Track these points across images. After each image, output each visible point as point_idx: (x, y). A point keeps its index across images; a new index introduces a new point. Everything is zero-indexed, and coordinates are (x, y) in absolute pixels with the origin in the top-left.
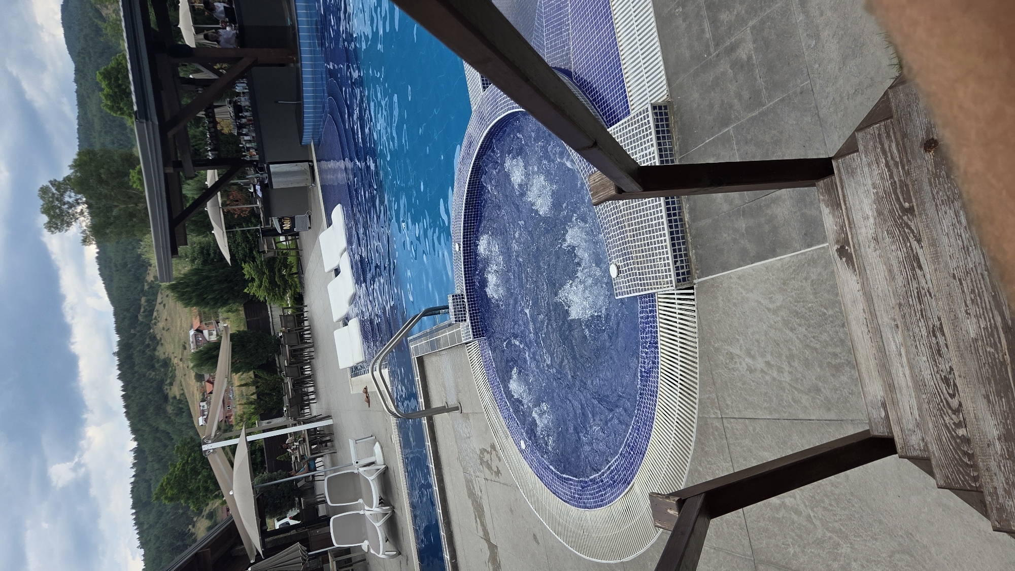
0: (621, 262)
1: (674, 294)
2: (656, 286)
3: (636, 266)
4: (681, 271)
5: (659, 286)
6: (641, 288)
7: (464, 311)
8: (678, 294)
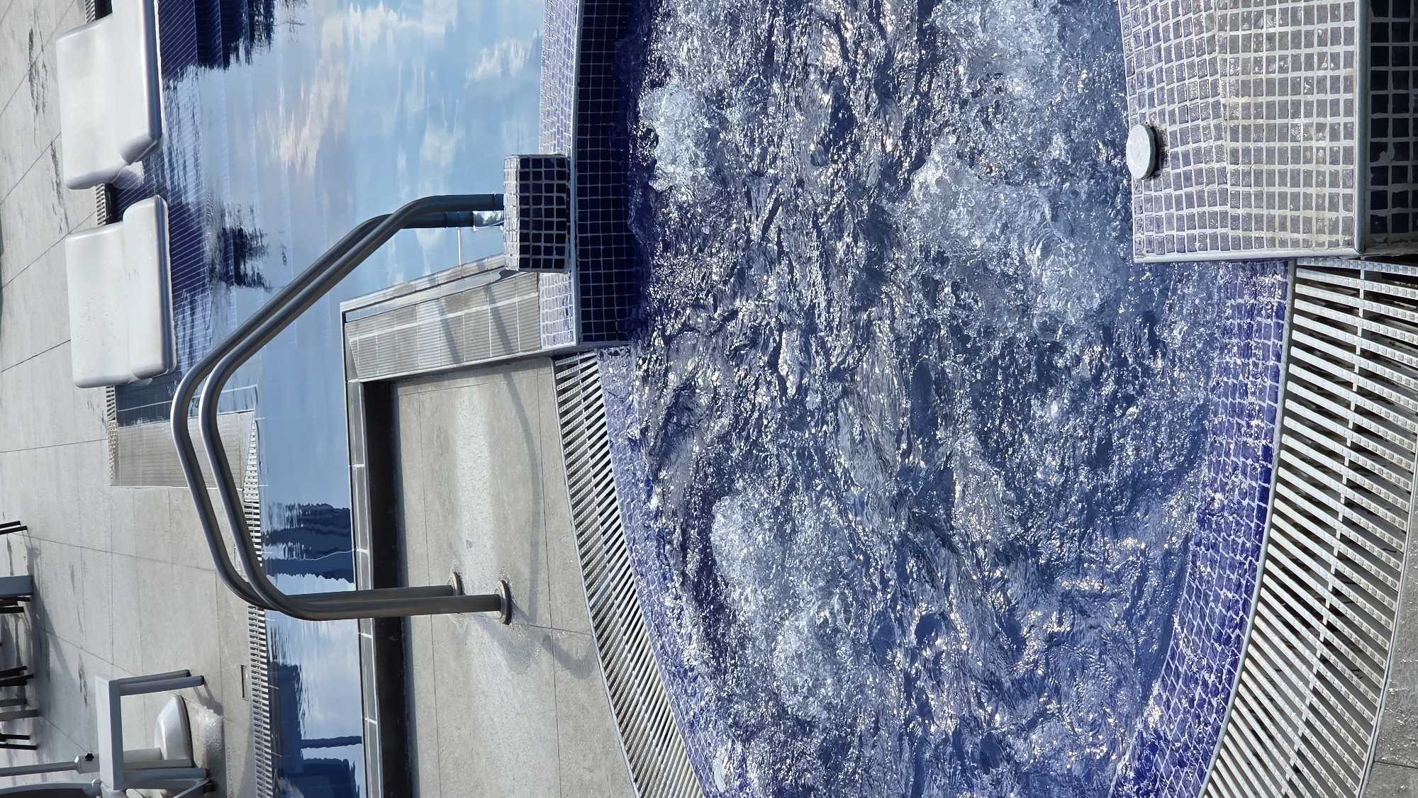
0: (1173, 122)
1: (1355, 273)
2: (1288, 235)
3: (1229, 144)
4: (1392, 188)
5: (1300, 236)
6: (1231, 233)
7: (563, 226)
8: (1371, 276)
